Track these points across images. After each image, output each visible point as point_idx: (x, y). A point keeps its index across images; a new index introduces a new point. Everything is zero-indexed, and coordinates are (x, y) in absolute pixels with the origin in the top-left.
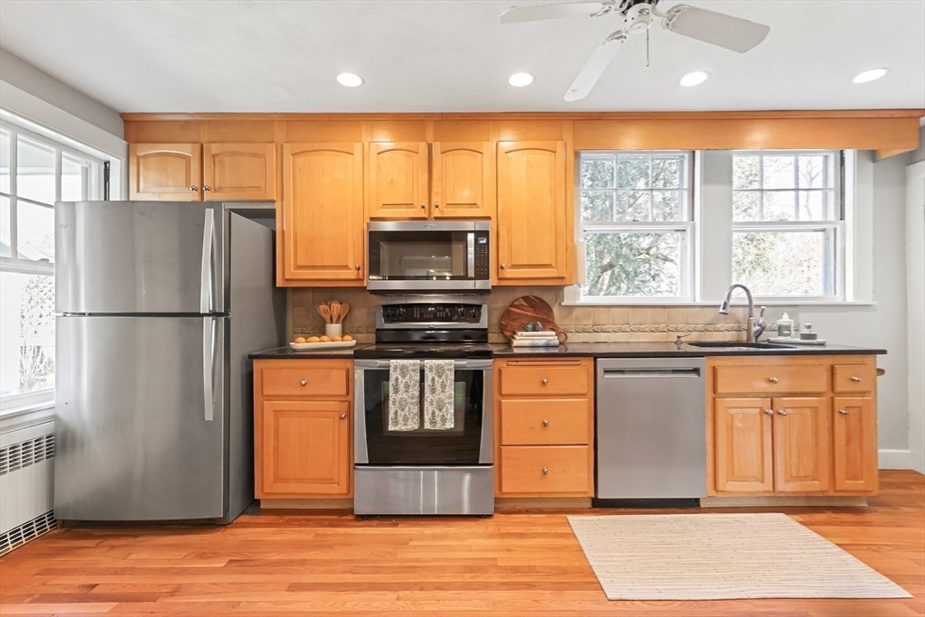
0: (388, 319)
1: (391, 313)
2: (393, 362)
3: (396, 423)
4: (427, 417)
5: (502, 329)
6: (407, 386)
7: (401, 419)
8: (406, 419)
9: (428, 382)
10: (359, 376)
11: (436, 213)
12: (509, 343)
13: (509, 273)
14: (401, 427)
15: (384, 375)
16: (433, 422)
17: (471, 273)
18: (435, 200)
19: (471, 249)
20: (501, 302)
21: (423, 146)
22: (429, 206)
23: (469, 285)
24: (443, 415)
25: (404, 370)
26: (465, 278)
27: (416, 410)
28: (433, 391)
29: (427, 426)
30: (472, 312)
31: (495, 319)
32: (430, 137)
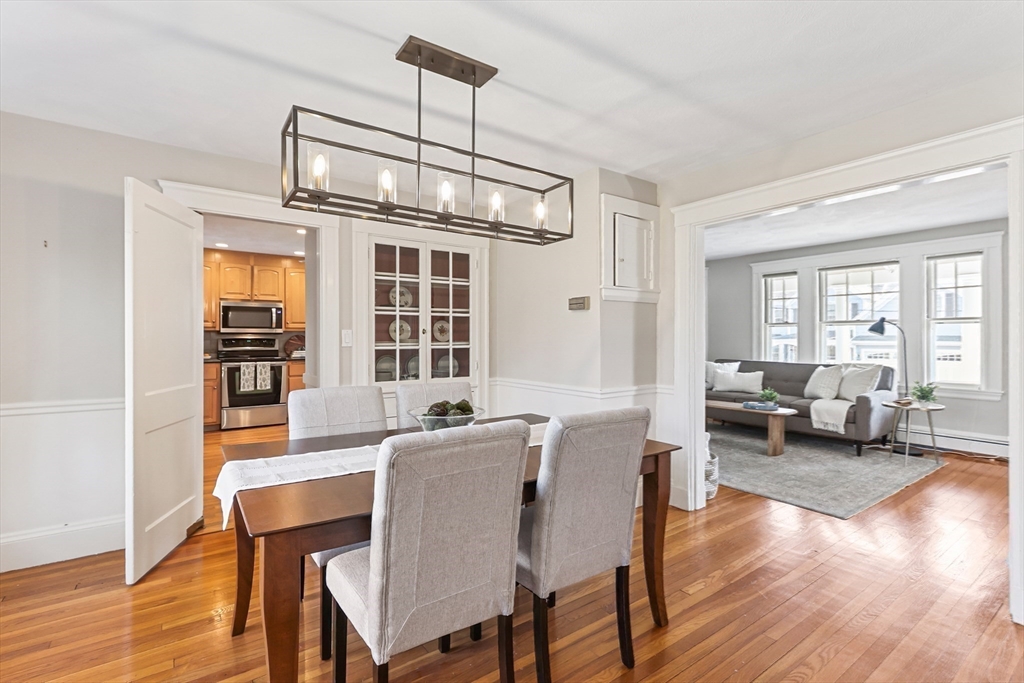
0: (225, 345)
1: (227, 342)
2: (242, 363)
3: (244, 388)
4: (258, 385)
5: (285, 350)
6: (249, 373)
7: (246, 386)
8: (248, 386)
9: (258, 371)
10: (224, 368)
11: (256, 298)
12: (289, 356)
13: (291, 325)
14: (246, 390)
15: (238, 369)
16: (261, 387)
17: (274, 326)
18: (255, 292)
19: (274, 315)
20: (285, 338)
21: (249, 267)
22: (251, 296)
23: (274, 331)
24: (265, 384)
25: (247, 367)
26: (271, 327)
27: (253, 382)
28: (261, 374)
29: (258, 388)
30: (271, 342)
31: (282, 346)
32: (252, 262)
